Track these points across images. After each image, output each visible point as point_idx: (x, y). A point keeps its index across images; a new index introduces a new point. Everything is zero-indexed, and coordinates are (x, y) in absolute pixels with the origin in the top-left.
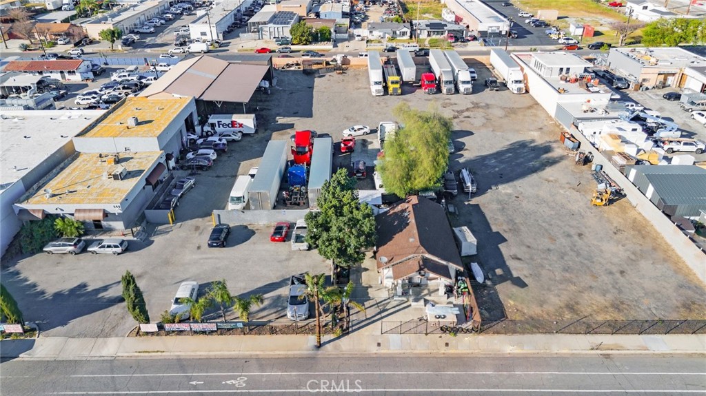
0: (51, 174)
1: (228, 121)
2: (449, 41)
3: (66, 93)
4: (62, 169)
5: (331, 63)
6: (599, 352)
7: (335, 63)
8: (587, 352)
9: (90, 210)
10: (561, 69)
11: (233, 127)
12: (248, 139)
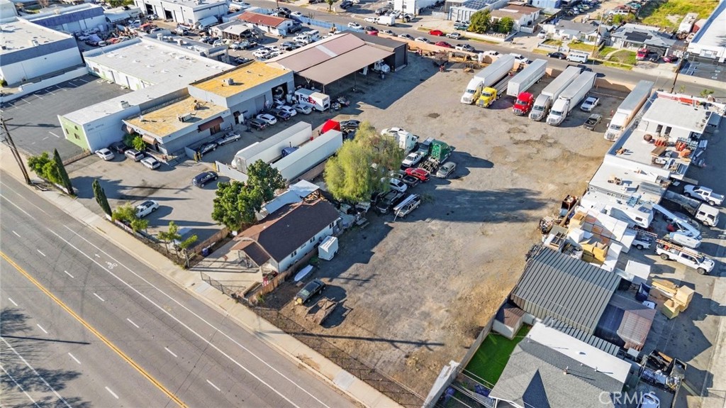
0: (159, 107)
1: (306, 97)
2: (637, 57)
3: (256, 45)
4: (171, 104)
5: (473, 59)
6: (300, 362)
7: (475, 59)
8: (293, 357)
9: (150, 136)
10: (660, 127)
11: (309, 102)
12: (317, 115)
